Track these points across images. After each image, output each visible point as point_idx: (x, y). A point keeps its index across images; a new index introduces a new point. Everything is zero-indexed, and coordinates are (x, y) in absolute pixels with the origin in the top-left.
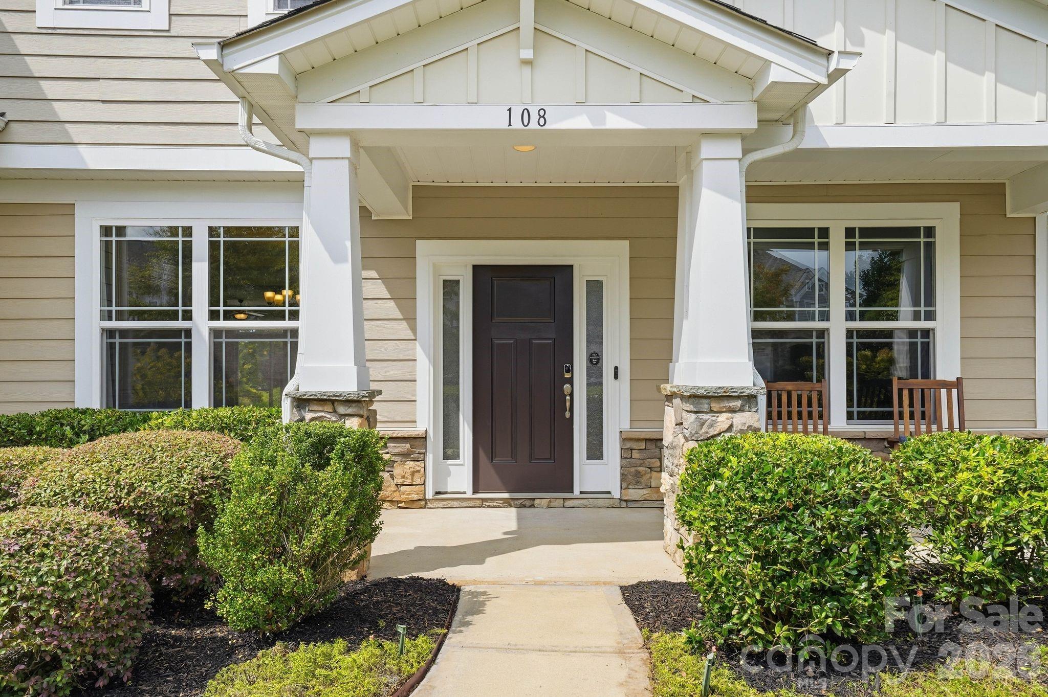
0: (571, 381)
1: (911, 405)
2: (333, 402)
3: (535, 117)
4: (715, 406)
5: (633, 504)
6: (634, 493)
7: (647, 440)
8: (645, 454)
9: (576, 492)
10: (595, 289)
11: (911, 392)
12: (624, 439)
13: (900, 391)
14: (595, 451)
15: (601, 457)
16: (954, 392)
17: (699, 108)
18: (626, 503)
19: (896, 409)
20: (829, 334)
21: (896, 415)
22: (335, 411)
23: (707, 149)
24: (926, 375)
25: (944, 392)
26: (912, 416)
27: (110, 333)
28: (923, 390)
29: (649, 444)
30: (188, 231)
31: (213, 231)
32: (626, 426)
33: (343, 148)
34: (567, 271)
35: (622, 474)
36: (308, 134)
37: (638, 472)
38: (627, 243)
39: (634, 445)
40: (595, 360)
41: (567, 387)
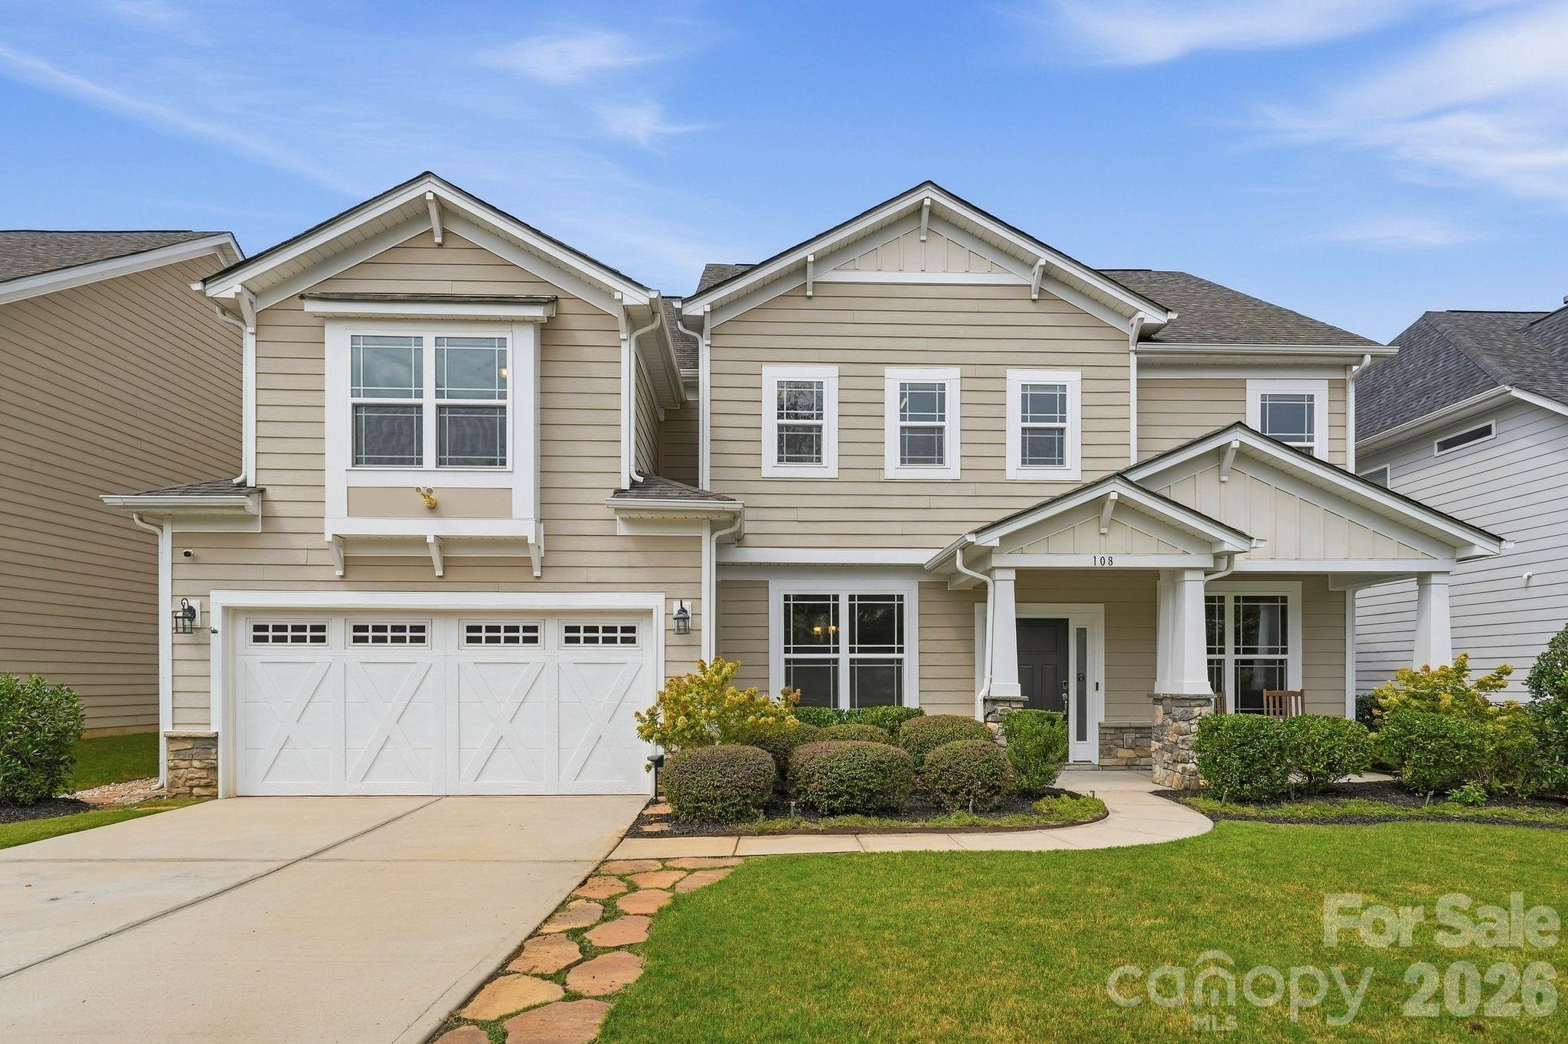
0: (1067, 692)
1: (1274, 706)
2: (1010, 701)
3: (1107, 561)
4: (1193, 704)
5: (1107, 768)
6: (1107, 762)
7: (1115, 728)
8: (1114, 737)
9: (1071, 761)
10: (1082, 633)
11: (1274, 697)
12: (1101, 727)
13: (1268, 698)
14: (1082, 736)
15: (1085, 739)
16: (1299, 697)
17: (1186, 557)
18: (1102, 767)
19: (1265, 709)
20: (1224, 663)
21: (1265, 712)
22: (1010, 706)
23: (1188, 576)
24: (1281, 688)
25: (1293, 698)
26: (1275, 714)
27: (788, 661)
28: (1280, 697)
29: (1118, 731)
30: (836, 598)
31: (851, 598)
32: (1102, 719)
33: (1012, 575)
34: (1064, 622)
35: (1100, 749)
36: (994, 568)
37: (1110, 748)
38: (1103, 605)
39: (1108, 731)
40: (1082, 678)
41: (1064, 695)
